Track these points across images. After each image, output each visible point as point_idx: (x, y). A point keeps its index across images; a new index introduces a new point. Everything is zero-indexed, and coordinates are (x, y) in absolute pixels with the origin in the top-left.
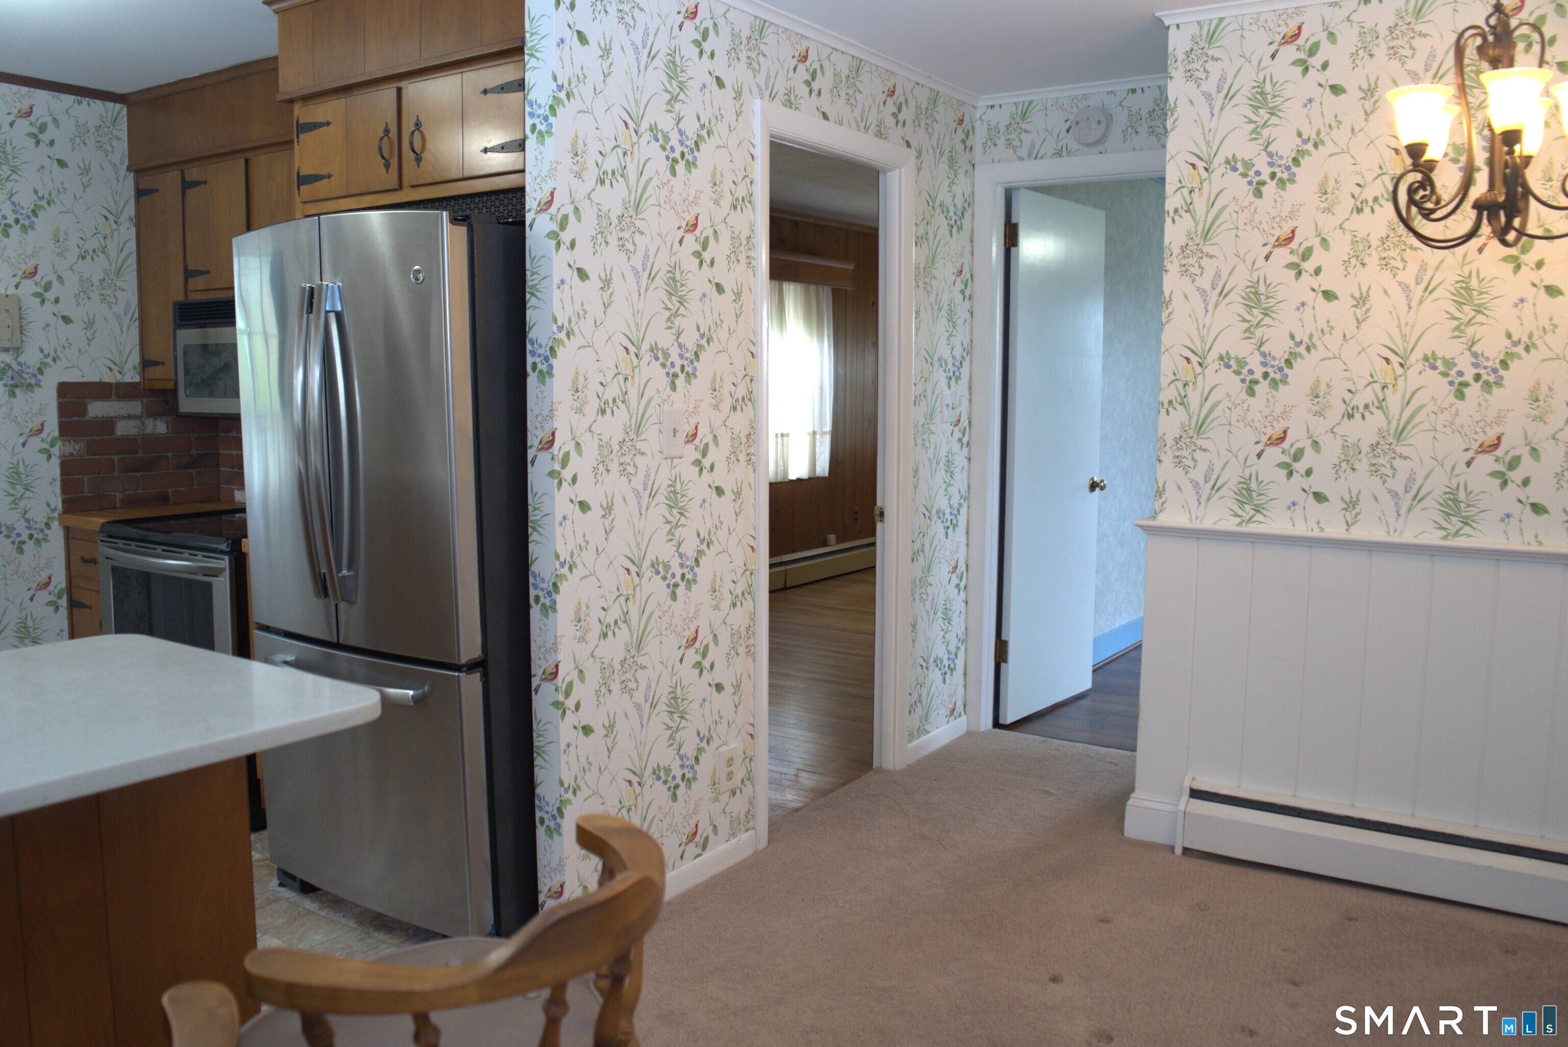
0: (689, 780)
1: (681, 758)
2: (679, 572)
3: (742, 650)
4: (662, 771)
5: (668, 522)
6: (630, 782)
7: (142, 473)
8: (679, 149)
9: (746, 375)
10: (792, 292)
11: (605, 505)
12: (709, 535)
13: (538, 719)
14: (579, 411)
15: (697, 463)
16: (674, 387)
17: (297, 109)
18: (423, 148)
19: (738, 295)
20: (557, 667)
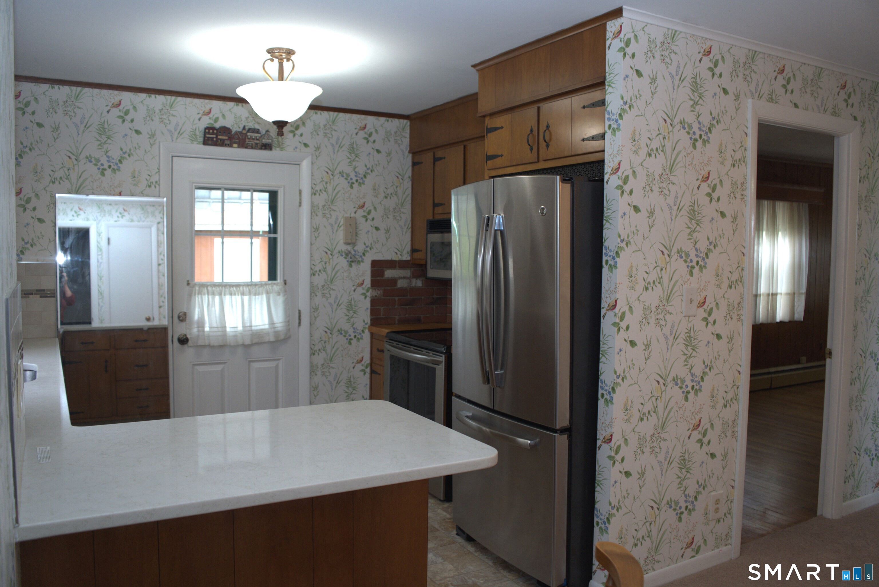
0: (690, 510)
1: (686, 496)
2: (690, 385)
3: (729, 434)
4: (673, 503)
5: (685, 354)
6: (652, 507)
7: (409, 307)
8: (698, 133)
9: (739, 267)
10: (781, 208)
11: (646, 343)
12: (711, 363)
13: (599, 465)
14: (632, 288)
15: (705, 319)
16: (691, 274)
17: (487, 120)
18: (550, 140)
19: (735, 218)
20: (611, 436)
